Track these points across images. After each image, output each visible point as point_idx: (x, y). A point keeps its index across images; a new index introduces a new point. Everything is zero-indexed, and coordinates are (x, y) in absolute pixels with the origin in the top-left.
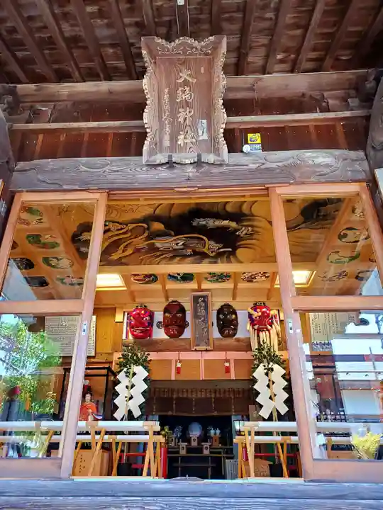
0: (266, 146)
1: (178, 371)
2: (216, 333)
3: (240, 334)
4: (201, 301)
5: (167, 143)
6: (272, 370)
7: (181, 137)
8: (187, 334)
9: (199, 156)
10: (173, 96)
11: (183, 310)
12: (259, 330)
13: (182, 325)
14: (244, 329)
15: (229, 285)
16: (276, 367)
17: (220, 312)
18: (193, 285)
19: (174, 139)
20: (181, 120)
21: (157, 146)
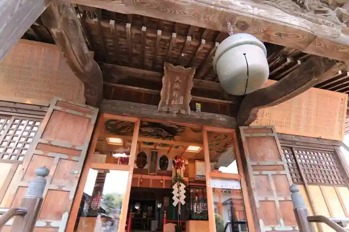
0: (203, 110)
1: (141, 183)
2: (158, 168)
3: (168, 169)
4: (154, 154)
5: (167, 103)
6: (180, 185)
7: (173, 102)
8: (146, 167)
9: (179, 111)
10: (172, 86)
11: (146, 157)
12: (177, 168)
13: (145, 163)
14: (170, 167)
15: (167, 148)
16: (182, 184)
17: (161, 159)
18: (152, 147)
19: (170, 102)
20: (174, 95)
21: (164, 104)
